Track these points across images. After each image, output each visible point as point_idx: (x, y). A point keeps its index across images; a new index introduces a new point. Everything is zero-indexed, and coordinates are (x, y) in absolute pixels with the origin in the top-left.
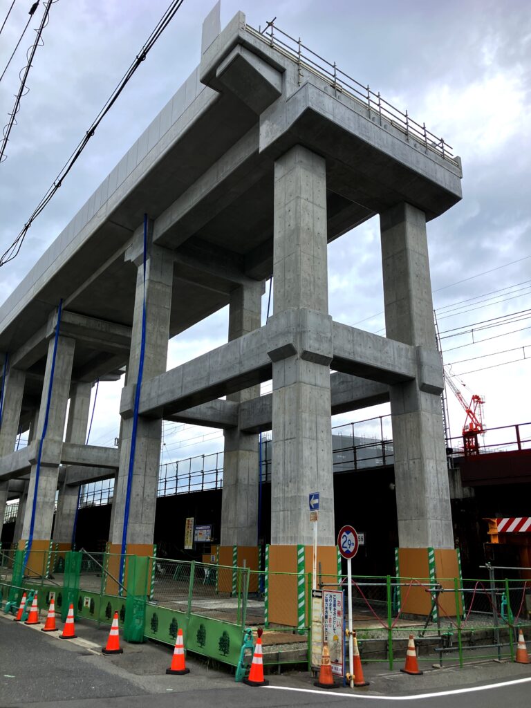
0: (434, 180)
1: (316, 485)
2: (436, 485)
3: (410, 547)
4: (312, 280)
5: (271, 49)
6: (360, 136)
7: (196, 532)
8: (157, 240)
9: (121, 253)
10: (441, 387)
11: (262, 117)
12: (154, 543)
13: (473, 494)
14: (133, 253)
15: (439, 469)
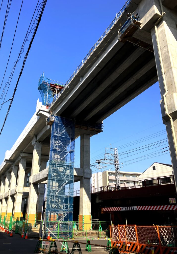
3: (82, 215)
8: (38, 140)
10: (90, 177)
13: (102, 202)
14: (33, 143)
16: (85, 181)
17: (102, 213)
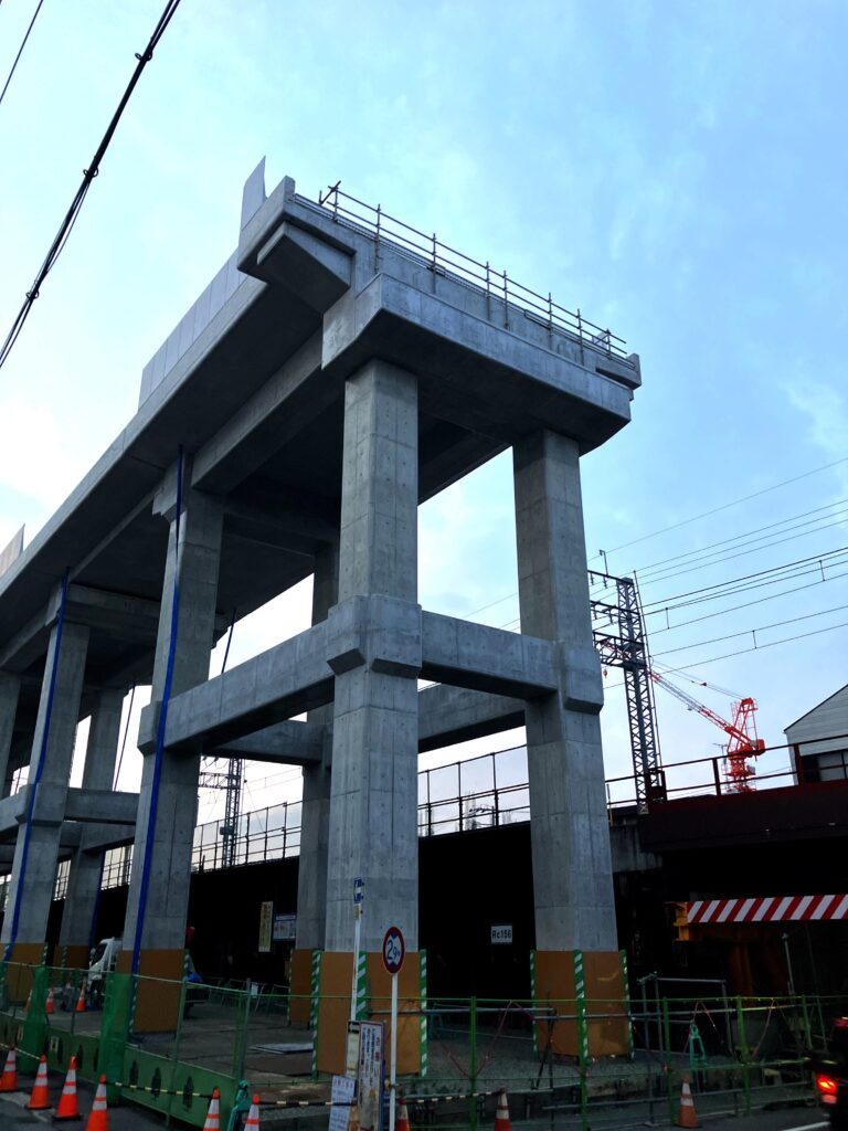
0: (584, 397)
1: (389, 861)
2: (589, 852)
3: (551, 949)
4: (393, 552)
5: (334, 226)
6: (464, 344)
7: (276, 924)
8: (198, 483)
9: (150, 500)
10: (599, 703)
11: (326, 317)
12: (186, 947)
13: (660, 864)
14: (164, 504)
15: (594, 827)
16: (570, 721)
17: (685, 936)
